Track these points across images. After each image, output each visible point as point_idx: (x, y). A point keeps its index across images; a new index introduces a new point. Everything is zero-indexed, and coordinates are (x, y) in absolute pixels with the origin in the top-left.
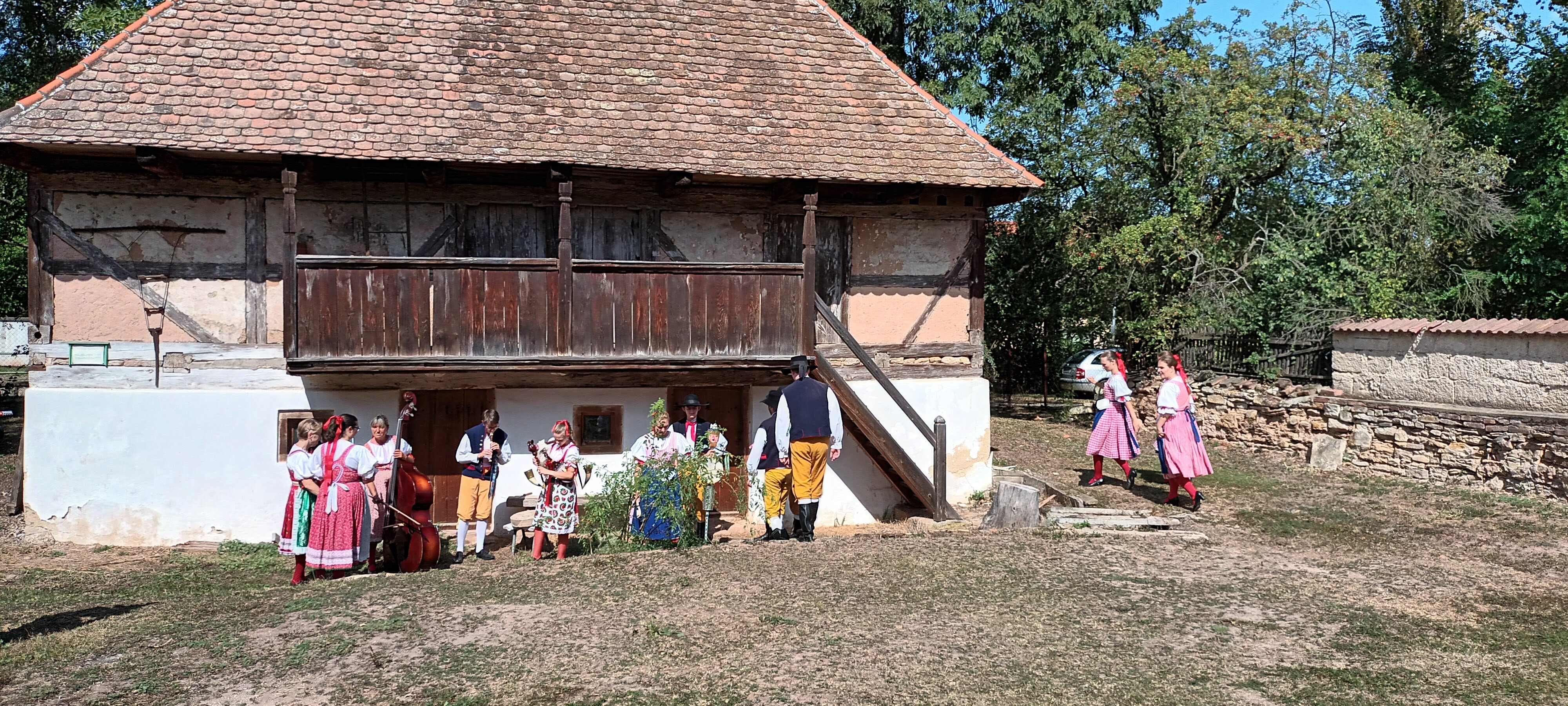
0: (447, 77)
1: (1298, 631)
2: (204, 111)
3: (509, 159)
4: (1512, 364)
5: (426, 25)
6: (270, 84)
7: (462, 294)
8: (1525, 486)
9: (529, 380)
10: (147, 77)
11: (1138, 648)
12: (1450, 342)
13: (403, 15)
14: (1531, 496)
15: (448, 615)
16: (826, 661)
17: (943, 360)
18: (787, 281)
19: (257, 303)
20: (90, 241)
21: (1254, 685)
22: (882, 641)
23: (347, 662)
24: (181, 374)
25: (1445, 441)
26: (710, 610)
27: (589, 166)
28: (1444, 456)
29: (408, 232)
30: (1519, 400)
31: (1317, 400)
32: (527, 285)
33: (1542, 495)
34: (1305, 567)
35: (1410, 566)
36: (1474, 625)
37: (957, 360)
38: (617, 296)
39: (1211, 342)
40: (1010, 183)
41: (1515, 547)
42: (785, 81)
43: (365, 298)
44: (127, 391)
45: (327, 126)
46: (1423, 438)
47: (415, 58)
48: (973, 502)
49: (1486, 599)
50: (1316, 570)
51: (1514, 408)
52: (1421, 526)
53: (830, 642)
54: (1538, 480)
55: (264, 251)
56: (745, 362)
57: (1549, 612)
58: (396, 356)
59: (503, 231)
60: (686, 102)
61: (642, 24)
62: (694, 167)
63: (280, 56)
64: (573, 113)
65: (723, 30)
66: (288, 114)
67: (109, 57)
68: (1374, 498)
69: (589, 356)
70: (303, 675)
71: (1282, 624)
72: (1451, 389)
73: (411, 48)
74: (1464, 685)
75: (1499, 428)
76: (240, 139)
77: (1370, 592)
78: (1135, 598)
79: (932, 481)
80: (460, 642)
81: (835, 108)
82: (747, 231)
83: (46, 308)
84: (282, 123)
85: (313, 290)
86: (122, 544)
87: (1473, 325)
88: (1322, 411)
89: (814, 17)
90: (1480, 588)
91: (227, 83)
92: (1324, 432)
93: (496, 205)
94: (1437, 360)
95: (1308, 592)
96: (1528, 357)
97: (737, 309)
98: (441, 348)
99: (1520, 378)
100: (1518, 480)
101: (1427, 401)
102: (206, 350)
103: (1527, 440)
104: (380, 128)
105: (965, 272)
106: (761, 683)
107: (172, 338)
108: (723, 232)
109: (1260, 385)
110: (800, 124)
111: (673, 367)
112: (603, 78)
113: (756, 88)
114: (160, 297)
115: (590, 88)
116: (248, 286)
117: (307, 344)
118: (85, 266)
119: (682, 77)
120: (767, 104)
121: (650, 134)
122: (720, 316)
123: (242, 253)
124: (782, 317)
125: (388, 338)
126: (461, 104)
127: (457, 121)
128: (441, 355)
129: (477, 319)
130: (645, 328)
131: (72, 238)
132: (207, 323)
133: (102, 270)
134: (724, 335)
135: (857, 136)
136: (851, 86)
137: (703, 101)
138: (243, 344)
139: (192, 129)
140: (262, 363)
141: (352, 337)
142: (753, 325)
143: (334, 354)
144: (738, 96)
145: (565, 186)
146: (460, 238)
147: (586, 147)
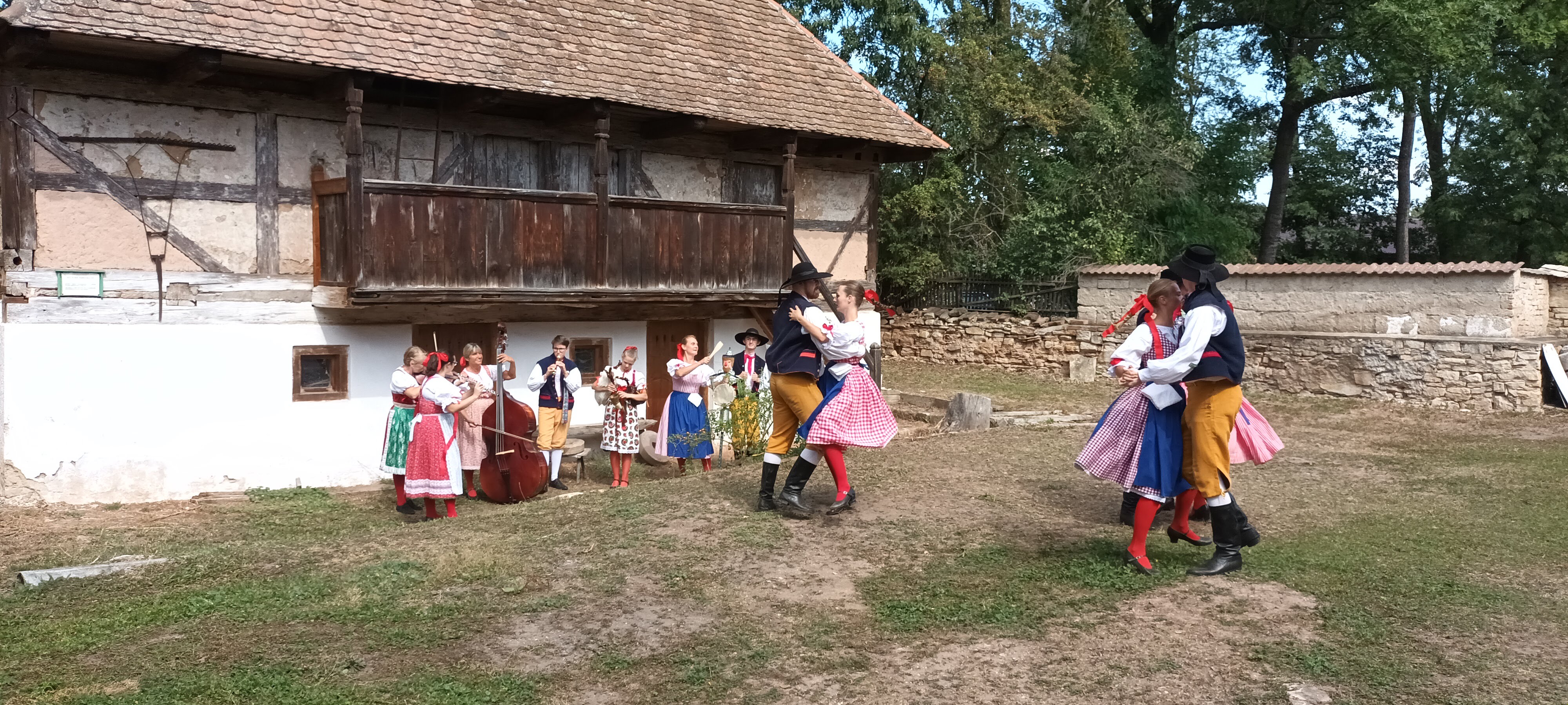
7: (514, 225)
18: (773, 221)
20: (80, 152)
24: (186, 307)
27: (629, 106)
31: (1068, 329)
32: (570, 219)
38: (644, 232)
42: (735, 37)
43: (427, 227)
44: (126, 327)
45: (379, 43)
55: (276, 173)
56: (743, 294)
58: (456, 287)
59: (499, 164)
60: (671, 48)
62: (707, 112)
64: (587, 51)
66: (335, 26)
81: (782, 66)
82: (709, 174)
83: (28, 228)
84: (334, 35)
85: (378, 216)
88: (1075, 337)
92: (1076, 353)
93: (493, 136)
97: (736, 246)
98: (496, 279)
102: (215, 280)
104: (430, 50)
105: (864, 221)
107: (177, 267)
108: (691, 174)
109: (1013, 319)
110: (764, 78)
111: (688, 299)
112: (595, 18)
113: (718, 41)
114: (162, 220)
115: (590, 26)
116: (259, 211)
117: (372, 274)
118: (74, 180)
119: (657, 24)
120: (732, 57)
121: (658, 77)
122: (723, 253)
123: (252, 174)
124: (769, 254)
125: (448, 269)
126: (488, 32)
127: (494, 49)
128: (496, 286)
129: (527, 251)
130: (666, 262)
131: (59, 148)
132: (215, 250)
133: (95, 187)
134: (726, 270)
135: (808, 93)
136: (785, 47)
137: (684, 49)
138: (254, 274)
139: (247, 34)
140: (274, 295)
141: (415, 267)
142: (747, 262)
143: (397, 284)
144: (708, 47)
145: (604, 123)
146: (468, 169)
147: (615, 86)
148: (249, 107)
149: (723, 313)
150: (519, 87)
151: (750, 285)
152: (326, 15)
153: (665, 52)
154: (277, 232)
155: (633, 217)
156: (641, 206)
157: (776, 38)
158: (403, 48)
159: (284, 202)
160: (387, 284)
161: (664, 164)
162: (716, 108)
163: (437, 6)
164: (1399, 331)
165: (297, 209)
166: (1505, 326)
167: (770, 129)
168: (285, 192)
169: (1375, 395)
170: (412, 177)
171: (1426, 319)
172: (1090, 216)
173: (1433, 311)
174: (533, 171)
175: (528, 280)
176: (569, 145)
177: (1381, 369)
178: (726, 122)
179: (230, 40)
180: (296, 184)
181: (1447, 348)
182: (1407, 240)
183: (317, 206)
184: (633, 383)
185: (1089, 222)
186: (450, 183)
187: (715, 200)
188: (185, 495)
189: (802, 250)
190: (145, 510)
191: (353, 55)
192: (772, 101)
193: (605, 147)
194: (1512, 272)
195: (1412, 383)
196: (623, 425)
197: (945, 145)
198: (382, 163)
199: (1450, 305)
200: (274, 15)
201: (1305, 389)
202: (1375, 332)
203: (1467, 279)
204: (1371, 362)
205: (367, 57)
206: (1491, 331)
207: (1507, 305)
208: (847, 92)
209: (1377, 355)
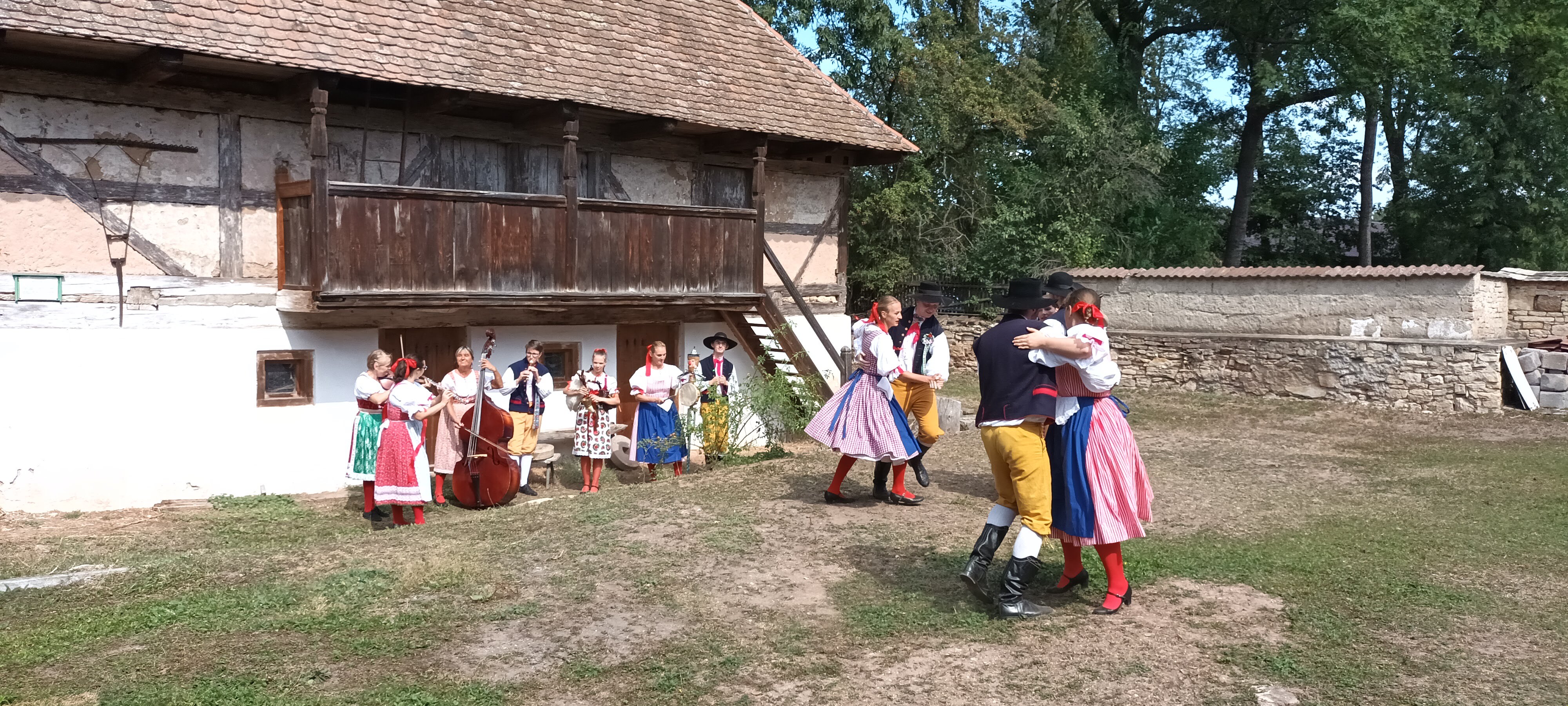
7: (482, 228)
8: (1214, 386)
12: (1151, 284)
17: (819, 299)
18: (743, 224)
19: (232, 232)
20: (38, 154)
24: (148, 311)
25: (1149, 358)
28: (1148, 369)
32: (539, 222)
33: (1227, 391)
37: (829, 299)
38: (613, 234)
42: (705, 39)
43: (393, 229)
45: (344, 43)
54: (1224, 381)
55: (239, 175)
56: (714, 298)
58: (423, 290)
59: (467, 166)
60: (640, 50)
64: (556, 52)
66: (299, 26)
69: (590, 292)
75: (1193, 346)
81: (752, 69)
84: (298, 36)
85: (343, 219)
94: (1139, 297)
97: (707, 249)
98: (464, 282)
99: (1206, 309)
100: (1208, 382)
101: (1134, 328)
102: (177, 284)
103: (1216, 353)
104: (396, 51)
105: (835, 224)
107: (137, 270)
108: (661, 177)
109: (983, 322)
110: (734, 81)
111: (658, 303)
112: (563, 19)
113: (687, 43)
114: (123, 223)
115: (558, 28)
116: (222, 215)
117: (337, 277)
118: (32, 182)
119: (626, 25)
120: (702, 60)
121: (628, 79)
122: (693, 257)
123: (215, 176)
124: (739, 258)
125: (414, 272)
126: (455, 33)
127: (461, 50)
128: (463, 290)
129: (495, 254)
130: (636, 266)
131: (16, 149)
132: (177, 254)
133: (53, 189)
134: (696, 274)
135: (778, 96)
136: (755, 49)
137: (654, 51)
138: (217, 278)
139: (210, 34)
140: (238, 299)
141: (381, 270)
142: (717, 265)
143: (363, 288)
144: (678, 49)
145: (573, 125)
146: (435, 171)
147: (583, 88)
148: (211, 108)
149: (693, 316)
150: (487, 88)
151: (720, 289)
152: (290, 15)
153: (635, 54)
154: (241, 235)
155: (603, 220)
156: (609, 209)
157: (745, 41)
158: (369, 49)
159: (247, 205)
160: (353, 287)
161: (634, 166)
162: (685, 110)
163: (403, 6)
164: (1362, 333)
165: (261, 212)
166: (1466, 329)
167: (740, 131)
168: (248, 194)
169: (1339, 397)
170: (378, 179)
171: (1388, 322)
172: (1058, 219)
173: (1395, 313)
174: (502, 173)
175: (496, 284)
176: (537, 147)
177: (1345, 372)
178: (695, 125)
179: (192, 39)
180: (260, 186)
181: (1409, 350)
182: (1369, 243)
183: (281, 209)
184: (605, 388)
185: (1058, 225)
186: (416, 186)
187: (685, 203)
188: (145, 501)
189: (772, 254)
190: (106, 518)
191: (318, 56)
192: (742, 104)
193: (574, 149)
194: (1472, 275)
195: (1376, 385)
196: (595, 430)
197: (914, 148)
198: (348, 165)
199: (1412, 307)
200: (237, 14)
201: (1271, 391)
202: (1339, 334)
203: (1428, 283)
204: (1334, 365)
205: (332, 58)
206: (1452, 333)
207: (1468, 308)
208: (817, 95)
209: (1341, 358)
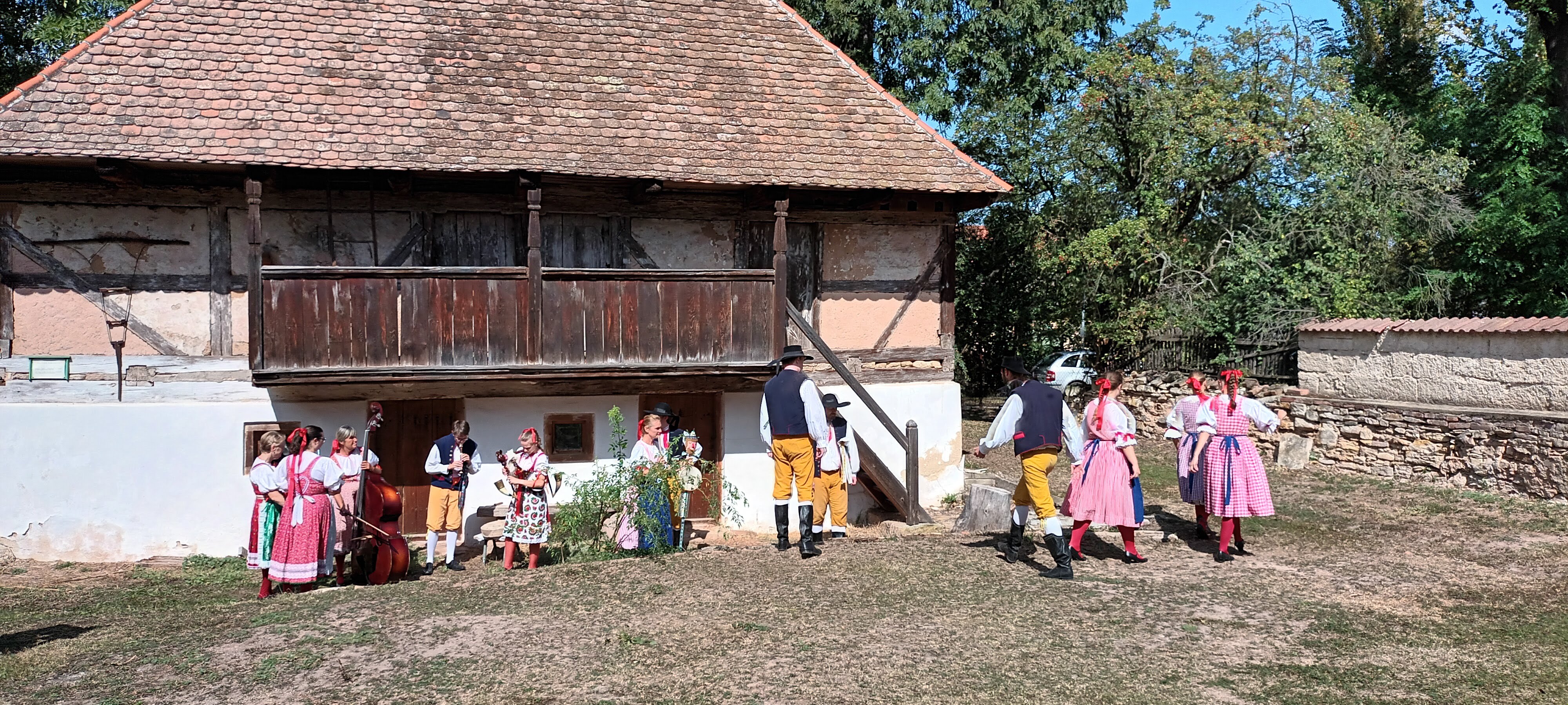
0: (415, 86)
1: (1267, 629)
2: (166, 122)
3: (477, 167)
4: (1473, 362)
5: (392, 34)
6: (234, 94)
7: (431, 303)
8: (1488, 482)
9: (498, 389)
10: (108, 88)
11: (1109, 648)
12: (1413, 341)
13: (369, 24)
14: (1494, 492)
15: (417, 627)
16: (800, 667)
17: (915, 364)
18: (758, 287)
19: (222, 315)
20: (50, 254)
21: (1223, 683)
22: (855, 646)
23: (315, 676)
24: (145, 387)
25: (1409, 439)
26: (683, 617)
27: (558, 174)
28: (1408, 454)
29: (375, 242)
30: (1481, 398)
31: (1283, 400)
32: (496, 294)
33: (1505, 490)
34: (1273, 565)
35: (1375, 563)
36: (1439, 620)
37: (928, 365)
38: (587, 304)
39: (1179, 343)
40: (978, 188)
41: (1478, 542)
42: (754, 88)
43: (332, 309)
44: (89, 406)
45: (292, 136)
46: (1388, 436)
47: (381, 67)
48: (945, 505)
49: (1451, 594)
50: (1284, 568)
51: (1476, 405)
52: (1386, 522)
53: (803, 648)
54: (1500, 476)
55: (229, 262)
56: (717, 368)
57: (1512, 606)
58: (363, 367)
59: (471, 239)
60: (655, 109)
61: (611, 32)
62: (664, 174)
63: (244, 66)
64: (542, 121)
65: (692, 38)
66: (252, 124)
67: (69, 68)
68: (1341, 495)
69: (560, 364)
70: (270, 690)
71: (1251, 622)
72: (1414, 387)
73: (377, 57)
74: (1430, 679)
75: (1461, 425)
76: (204, 150)
77: (1337, 588)
78: (1106, 598)
79: (904, 485)
80: (430, 654)
81: (804, 115)
82: (717, 237)
83: (5, 322)
84: (246, 133)
85: (280, 300)
86: (84, 560)
87: (1435, 324)
88: (1288, 411)
89: (782, 24)
90: (1445, 583)
91: (190, 93)
92: (1291, 431)
93: (463, 213)
94: (1401, 358)
95: (1276, 590)
96: (1489, 355)
97: (709, 315)
98: (410, 358)
99: (1482, 376)
100: (1480, 476)
101: (1391, 399)
102: (170, 363)
103: (1489, 436)
104: (346, 137)
105: (936, 277)
106: (734, 690)
107: (135, 351)
108: (694, 238)
110: (770, 131)
111: (643, 375)
114: (122, 310)
116: (213, 298)
117: (275, 356)
118: (44, 279)
120: (736, 111)
121: (619, 142)
122: (691, 323)
123: (207, 264)
124: (753, 323)
125: (355, 350)
126: (428, 113)
127: (424, 130)
128: (409, 365)
129: (447, 329)
130: (616, 335)
131: (32, 251)
132: (171, 336)
133: (62, 283)
134: (695, 342)
136: (821, 93)
138: (208, 356)
139: (154, 140)
140: (226, 375)
141: (319, 348)
142: (725, 332)
143: (300, 366)
145: (534, 194)
146: (427, 246)
147: (551, 155)
148: (200, 202)
154: (230, 317)
156: (582, 277)
159: (237, 291)
160: (288, 365)
165: (235, 295)
167: (742, 185)
168: (238, 279)
174: (508, 247)
178: (683, 183)
179: (131, 148)
191: (253, 151)
193: (537, 219)
197: (1006, 188)
